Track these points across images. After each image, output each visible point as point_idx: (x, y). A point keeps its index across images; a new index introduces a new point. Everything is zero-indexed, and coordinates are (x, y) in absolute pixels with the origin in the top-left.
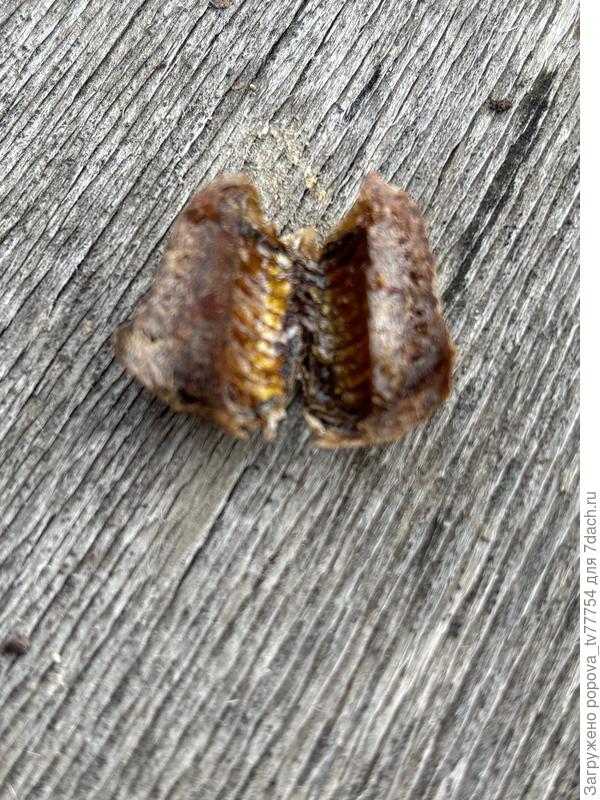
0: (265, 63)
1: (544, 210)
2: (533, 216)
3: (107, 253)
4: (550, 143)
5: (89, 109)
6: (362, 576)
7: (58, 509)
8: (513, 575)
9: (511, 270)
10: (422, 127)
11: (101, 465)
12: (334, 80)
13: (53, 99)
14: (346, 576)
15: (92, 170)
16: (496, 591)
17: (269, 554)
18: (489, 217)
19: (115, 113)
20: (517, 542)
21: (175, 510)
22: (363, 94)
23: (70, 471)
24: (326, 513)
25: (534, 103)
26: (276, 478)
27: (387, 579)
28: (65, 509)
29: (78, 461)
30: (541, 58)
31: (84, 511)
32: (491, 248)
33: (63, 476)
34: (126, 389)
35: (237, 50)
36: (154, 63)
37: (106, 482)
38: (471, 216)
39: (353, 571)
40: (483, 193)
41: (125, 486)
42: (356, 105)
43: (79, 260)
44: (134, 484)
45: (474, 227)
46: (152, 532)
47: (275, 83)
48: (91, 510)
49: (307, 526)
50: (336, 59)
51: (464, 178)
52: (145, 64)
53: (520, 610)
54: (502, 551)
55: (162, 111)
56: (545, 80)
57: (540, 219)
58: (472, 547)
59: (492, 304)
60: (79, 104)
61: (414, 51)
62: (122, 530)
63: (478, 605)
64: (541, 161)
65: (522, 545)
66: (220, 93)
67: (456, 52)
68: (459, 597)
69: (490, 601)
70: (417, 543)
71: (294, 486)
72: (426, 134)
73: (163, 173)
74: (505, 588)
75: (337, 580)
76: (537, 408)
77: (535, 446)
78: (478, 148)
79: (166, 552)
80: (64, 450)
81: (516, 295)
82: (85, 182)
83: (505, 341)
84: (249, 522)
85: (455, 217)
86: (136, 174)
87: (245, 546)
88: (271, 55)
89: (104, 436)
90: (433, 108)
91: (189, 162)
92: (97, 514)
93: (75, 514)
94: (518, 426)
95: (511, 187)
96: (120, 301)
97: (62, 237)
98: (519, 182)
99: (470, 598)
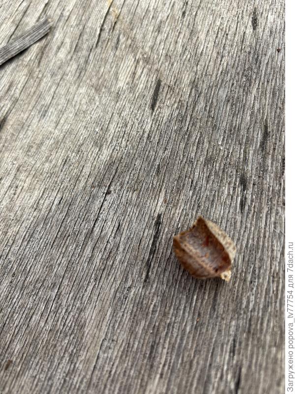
0: (93, 229)
1: (165, 251)
2: (162, 253)
3: (63, 288)
4: (163, 233)
5: (54, 251)
6: (136, 365)
7: (59, 361)
8: (174, 357)
9: (160, 269)
10: (132, 236)
11: (68, 346)
12: (110, 228)
13: (46, 250)
14: (132, 366)
15: (57, 266)
16: (170, 363)
17: (112, 363)
18: (152, 256)
19: (60, 250)
20: (173, 347)
21: (87, 355)
22: (117, 231)
23: (61, 349)
24: (124, 349)
25: (157, 223)
26: (111, 341)
27: (142, 364)
28: (61, 360)
29: (63, 346)
30: (157, 211)
31: (66, 360)
32: (154, 264)
33: (60, 351)
34: (72, 324)
35: (86, 227)
36: (67, 235)
37: (70, 351)
38: (147, 257)
39: (134, 364)
40: (149, 250)
41: (75, 351)
42: (115, 234)
43: (57, 291)
44: (77, 350)
45: (148, 260)
46: (83, 362)
47: (96, 233)
48: (68, 359)
49: (120, 353)
50: (109, 223)
51: (144, 247)
52: (65, 236)
53: (177, 366)
54: (170, 350)
55: (71, 247)
56: (159, 216)
57: (164, 254)
58: (162, 350)
59: (156, 280)
60: (52, 250)
61: (127, 217)
62: (76, 363)
63: (166, 368)
64: (162, 238)
65: (175, 347)
66: (83, 239)
67: (137, 214)
68: (161, 366)
69: (169, 366)
70: (148, 352)
71: (115, 343)
72: (133, 237)
73: (73, 264)
74: (172, 361)
75: (129, 367)
76: (172, 308)
77: (174, 318)
78: (146, 238)
79: (87, 368)
80: (59, 344)
81: (162, 276)
82: (55, 270)
83: (162, 290)
84: (106, 355)
85: (144, 258)
86: (67, 265)
87: (105, 362)
88: (94, 226)
89: (68, 338)
90: (134, 230)
91: (78, 259)
92: (69, 360)
93: (64, 361)
94: (169, 313)
95: (156, 247)
96: (67, 300)
97: (52, 285)
98: (157, 245)
99: (164, 365)
